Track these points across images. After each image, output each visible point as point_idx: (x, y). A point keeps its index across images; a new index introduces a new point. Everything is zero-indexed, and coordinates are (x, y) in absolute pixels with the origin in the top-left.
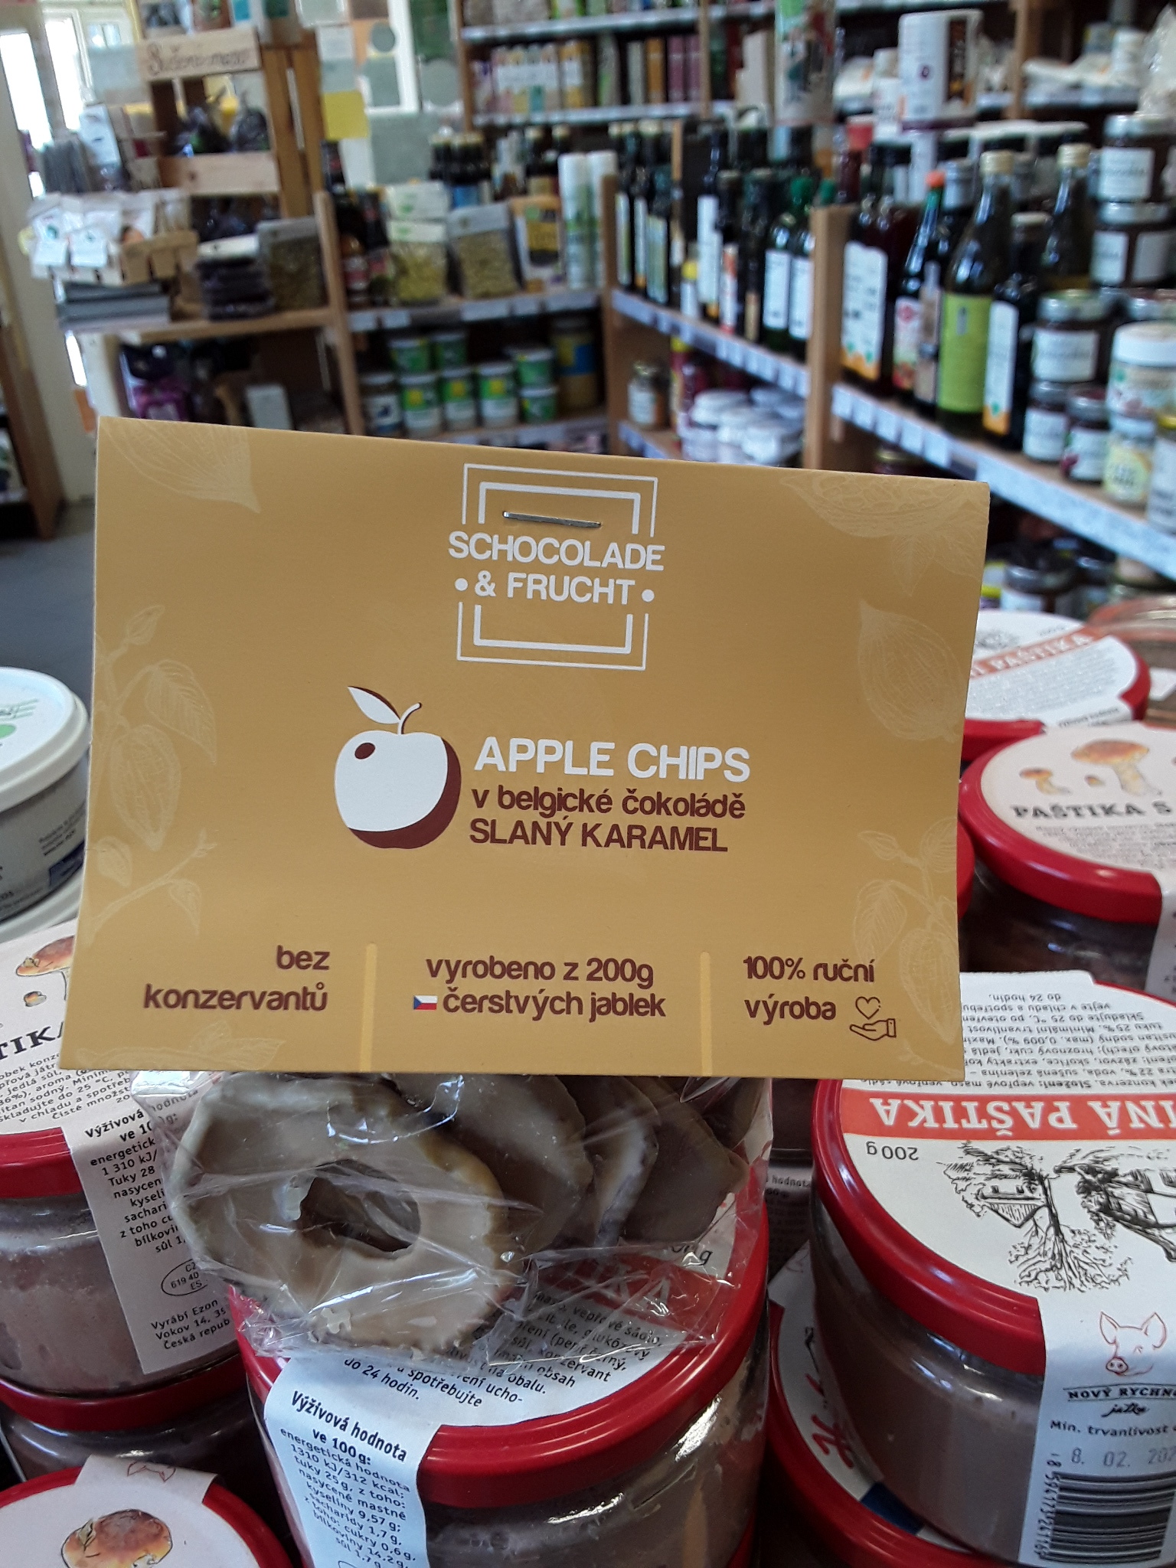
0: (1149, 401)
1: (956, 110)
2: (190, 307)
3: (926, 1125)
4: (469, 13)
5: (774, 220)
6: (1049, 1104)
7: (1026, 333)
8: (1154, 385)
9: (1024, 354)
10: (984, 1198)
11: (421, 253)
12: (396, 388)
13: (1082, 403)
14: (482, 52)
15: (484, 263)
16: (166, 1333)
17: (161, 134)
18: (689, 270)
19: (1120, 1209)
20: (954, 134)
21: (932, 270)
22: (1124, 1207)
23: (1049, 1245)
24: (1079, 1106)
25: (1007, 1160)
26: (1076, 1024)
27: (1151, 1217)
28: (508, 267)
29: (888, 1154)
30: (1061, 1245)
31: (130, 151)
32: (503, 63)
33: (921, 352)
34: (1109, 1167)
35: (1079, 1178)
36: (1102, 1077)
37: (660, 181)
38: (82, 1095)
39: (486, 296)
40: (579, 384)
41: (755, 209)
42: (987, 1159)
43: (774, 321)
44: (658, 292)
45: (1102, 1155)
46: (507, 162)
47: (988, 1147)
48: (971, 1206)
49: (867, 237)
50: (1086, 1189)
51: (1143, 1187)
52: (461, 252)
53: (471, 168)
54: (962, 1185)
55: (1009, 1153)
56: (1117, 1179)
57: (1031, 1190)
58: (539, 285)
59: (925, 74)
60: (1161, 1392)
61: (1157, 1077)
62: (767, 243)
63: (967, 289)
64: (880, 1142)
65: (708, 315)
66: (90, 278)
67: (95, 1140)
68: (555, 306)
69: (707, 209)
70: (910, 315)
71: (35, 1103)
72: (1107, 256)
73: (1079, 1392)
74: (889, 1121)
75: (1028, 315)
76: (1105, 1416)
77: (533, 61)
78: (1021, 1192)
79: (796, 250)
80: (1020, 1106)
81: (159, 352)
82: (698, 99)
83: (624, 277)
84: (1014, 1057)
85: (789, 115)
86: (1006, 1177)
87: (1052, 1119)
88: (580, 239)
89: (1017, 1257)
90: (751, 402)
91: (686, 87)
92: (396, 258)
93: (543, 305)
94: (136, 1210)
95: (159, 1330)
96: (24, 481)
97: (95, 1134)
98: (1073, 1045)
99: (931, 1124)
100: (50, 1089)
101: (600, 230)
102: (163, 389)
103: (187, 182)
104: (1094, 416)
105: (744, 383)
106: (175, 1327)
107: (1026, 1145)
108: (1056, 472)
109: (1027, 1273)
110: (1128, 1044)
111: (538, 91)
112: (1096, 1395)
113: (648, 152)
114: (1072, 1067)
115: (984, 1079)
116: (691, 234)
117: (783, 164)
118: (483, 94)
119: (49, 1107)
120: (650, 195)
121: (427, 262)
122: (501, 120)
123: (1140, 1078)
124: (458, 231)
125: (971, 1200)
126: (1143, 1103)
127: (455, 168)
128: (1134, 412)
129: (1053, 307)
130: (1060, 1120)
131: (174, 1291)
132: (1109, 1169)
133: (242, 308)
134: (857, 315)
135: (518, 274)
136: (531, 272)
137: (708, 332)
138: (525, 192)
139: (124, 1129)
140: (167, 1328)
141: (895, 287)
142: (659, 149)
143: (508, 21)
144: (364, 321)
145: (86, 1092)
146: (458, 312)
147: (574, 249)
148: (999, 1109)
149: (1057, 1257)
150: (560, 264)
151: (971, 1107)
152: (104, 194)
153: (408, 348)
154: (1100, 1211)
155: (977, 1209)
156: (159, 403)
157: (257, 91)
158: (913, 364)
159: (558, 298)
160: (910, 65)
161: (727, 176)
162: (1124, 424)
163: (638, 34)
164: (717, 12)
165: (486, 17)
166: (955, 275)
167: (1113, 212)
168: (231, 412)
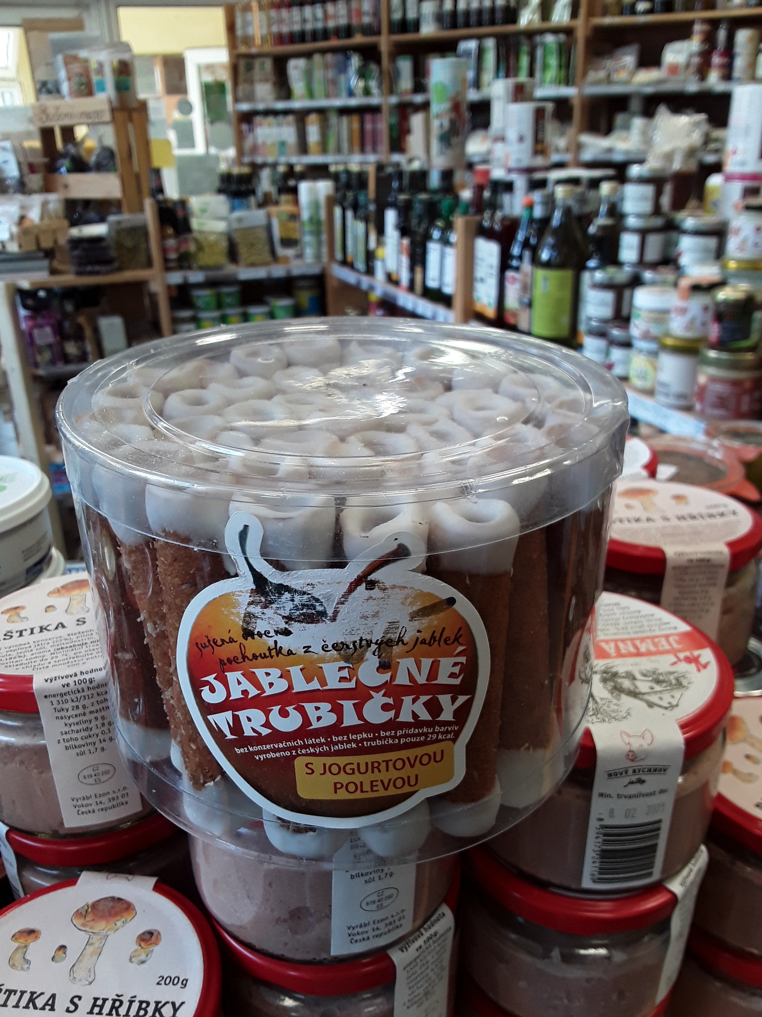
0: (654, 331)
1: (539, 161)
2: (61, 267)
4: (240, 94)
5: (431, 224)
8: (657, 321)
11: (212, 238)
12: (194, 319)
13: (615, 332)
14: (247, 118)
15: (252, 245)
17: (46, 160)
18: (380, 253)
19: (622, 688)
20: (538, 175)
21: (527, 254)
28: (267, 248)
30: (595, 705)
31: (26, 170)
32: (261, 125)
33: (521, 302)
35: (603, 676)
37: (362, 199)
39: (253, 265)
41: (420, 218)
43: (432, 284)
44: (361, 265)
45: (611, 665)
46: (265, 183)
49: (488, 234)
50: (605, 680)
52: (237, 238)
53: (243, 188)
56: (618, 675)
58: (286, 260)
62: (427, 237)
63: (548, 265)
65: (392, 280)
68: (296, 272)
69: (391, 217)
70: (514, 279)
72: (627, 247)
76: (626, 786)
77: (279, 125)
79: (445, 242)
81: (42, 294)
82: (382, 152)
83: (339, 256)
85: (439, 162)
88: (311, 233)
91: (374, 144)
92: (196, 241)
93: (288, 272)
101: (324, 228)
102: (44, 317)
103: (62, 190)
104: (623, 339)
111: (283, 144)
112: (621, 774)
113: (354, 182)
116: (381, 231)
117: (435, 192)
118: (248, 143)
120: (355, 207)
121: (216, 243)
122: (259, 160)
124: (235, 226)
127: (234, 187)
128: (646, 337)
133: (97, 268)
134: (482, 280)
135: (273, 252)
136: (281, 251)
137: (392, 289)
138: (277, 203)
141: (505, 264)
142: (361, 180)
143: (263, 100)
144: (176, 278)
146: (235, 274)
147: (308, 239)
150: (299, 247)
152: (8, 195)
153: (203, 296)
156: (41, 326)
157: (109, 136)
158: (516, 309)
159: (298, 268)
160: (512, 134)
161: (402, 197)
162: (640, 344)
163: (344, 111)
164: (394, 100)
165: (250, 98)
166: (540, 257)
167: (632, 222)
168: (88, 332)
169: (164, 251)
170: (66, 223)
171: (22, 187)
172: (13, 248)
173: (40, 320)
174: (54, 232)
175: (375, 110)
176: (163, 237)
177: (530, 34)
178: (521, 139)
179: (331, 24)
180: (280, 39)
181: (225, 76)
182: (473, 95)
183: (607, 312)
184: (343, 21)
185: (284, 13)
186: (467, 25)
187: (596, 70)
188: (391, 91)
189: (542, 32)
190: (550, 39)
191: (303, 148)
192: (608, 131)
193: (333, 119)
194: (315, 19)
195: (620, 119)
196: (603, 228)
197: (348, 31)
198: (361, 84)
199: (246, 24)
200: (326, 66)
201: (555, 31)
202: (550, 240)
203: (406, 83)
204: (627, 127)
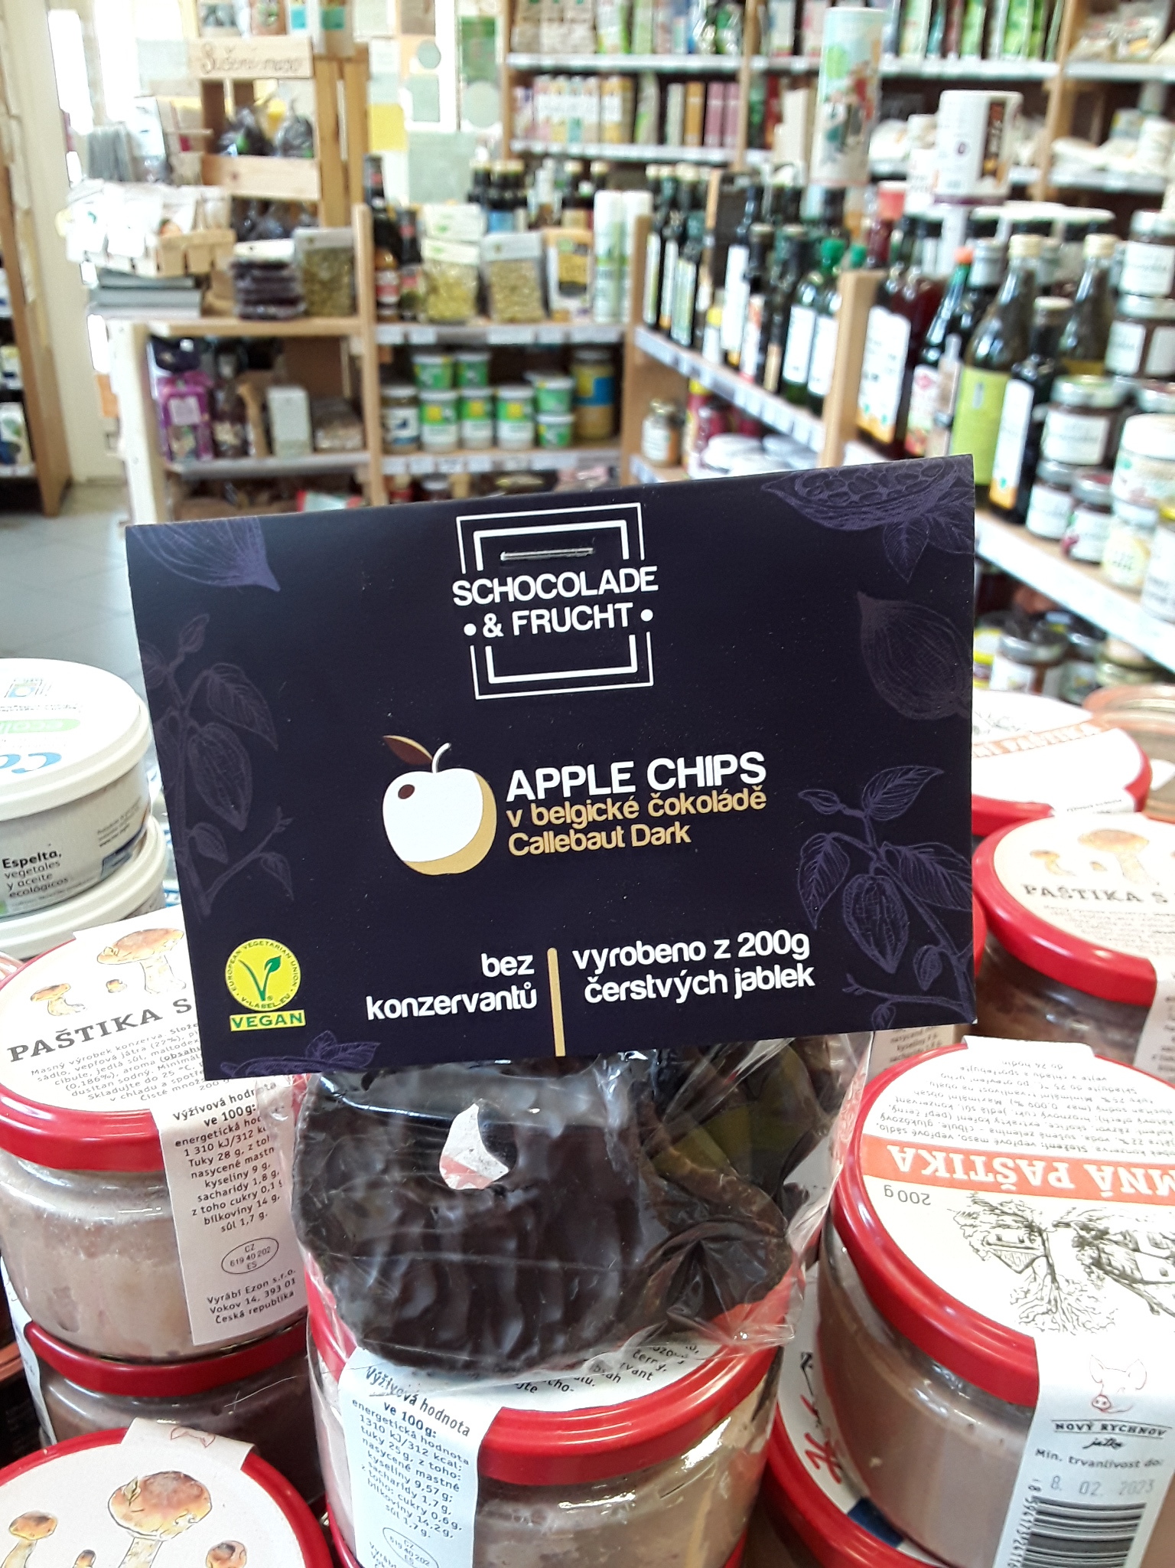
0: (1152, 492)
1: (988, 188)
2: (219, 305)
3: (937, 1174)
4: (516, 39)
5: (802, 274)
6: (1050, 1165)
7: (1039, 413)
8: (1159, 476)
9: (1035, 433)
10: (989, 1244)
11: (453, 273)
12: (415, 402)
13: (1088, 486)
14: (525, 78)
15: (514, 289)
16: (219, 1308)
17: (208, 132)
18: (714, 317)
19: (1110, 1264)
20: (983, 213)
21: (954, 342)
22: (1113, 1263)
23: (1046, 1291)
24: (1077, 1168)
25: (1011, 1212)
26: (1075, 1093)
27: (1135, 1272)
28: (537, 294)
29: (903, 1197)
30: (1055, 1293)
31: (176, 145)
32: (545, 91)
33: (935, 421)
34: (1101, 1225)
35: (1074, 1234)
36: (1098, 1144)
37: (693, 227)
38: (168, 1080)
39: (512, 321)
40: (596, 416)
41: (785, 266)
42: (993, 1209)
43: (793, 375)
44: (682, 334)
45: (1096, 1215)
46: (543, 191)
47: (994, 1199)
48: (978, 1251)
49: (894, 304)
50: (1081, 1243)
51: (1131, 1246)
52: (492, 277)
53: (508, 195)
54: (969, 1231)
55: (1012, 1205)
56: (1107, 1237)
57: (1031, 1241)
58: (566, 316)
59: (961, 150)
60: (1138, 1430)
61: (1147, 1147)
62: (793, 298)
63: (986, 364)
64: (896, 1186)
65: (729, 362)
66: (126, 267)
67: (182, 1124)
68: (578, 337)
69: (738, 259)
70: (928, 383)
71: (123, 1085)
72: (1122, 346)
73: (1065, 1424)
74: (905, 1168)
75: (1043, 395)
76: (1085, 1448)
77: (574, 93)
78: (1022, 1241)
79: (821, 308)
80: (1023, 1164)
81: (186, 345)
82: (733, 147)
83: (649, 316)
84: (1019, 1119)
85: (824, 174)
86: (1009, 1227)
87: (1052, 1178)
88: (609, 275)
89: (1017, 1299)
90: (763, 450)
91: (722, 132)
92: (427, 276)
93: (567, 335)
94: (208, 1191)
95: (213, 1305)
96: (33, 456)
97: (182, 1117)
98: (1072, 1112)
99: (943, 1173)
100: (137, 1072)
101: (629, 268)
102: (186, 382)
103: (227, 180)
104: (1098, 500)
105: (758, 431)
106: (228, 1303)
107: (1029, 1200)
108: (1057, 549)
109: (1025, 1315)
110: (1123, 1116)
111: (577, 123)
112: (1080, 1428)
113: (684, 198)
114: (1071, 1132)
115: (992, 1137)
116: (719, 280)
117: (813, 223)
118: (523, 119)
119: (137, 1089)
120: (682, 239)
121: (458, 282)
122: (538, 147)
123: (1130, 1147)
124: (491, 256)
125: (978, 1245)
126: (1134, 1170)
127: (493, 193)
128: (1137, 501)
129: (1067, 390)
130: (1059, 1180)
131: (232, 1269)
132: (1101, 1227)
133: (272, 310)
134: (875, 378)
135: (546, 303)
136: (558, 301)
137: (727, 378)
138: (559, 223)
139: (208, 1115)
140: (220, 1304)
141: (915, 354)
142: (695, 195)
143: (554, 51)
144: (392, 334)
145: (169, 1078)
146: (484, 335)
147: (602, 284)
148: (1005, 1166)
149: (1053, 1302)
150: (588, 297)
151: (979, 1161)
152: (146, 185)
153: (430, 366)
154: (1093, 1264)
155: (982, 1253)
156: (182, 396)
157: (306, 99)
158: (927, 433)
159: (582, 330)
160: (947, 139)
161: (759, 229)
162: (1127, 510)
163: (679, 77)
164: (760, 63)
165: (532, 46)
166: (974, 350)
167: (1133, 304)
168: (252, 411)
169: (378, 290)
170: (231, 235)
171: (169, 173)
172: (147, 270)
173: (181, 387)
174: (212, 248)
175: (728, 78)
176: (378, 268)
183: (1094, 453)
187: (1093, 37)
188: (757, 50)
192: (1103, 138)
195: (1123, 119)
198: (710, 34)
200: (656, 3)
202: (993, 324)
203: (781, 37)
204: (1134, 134)
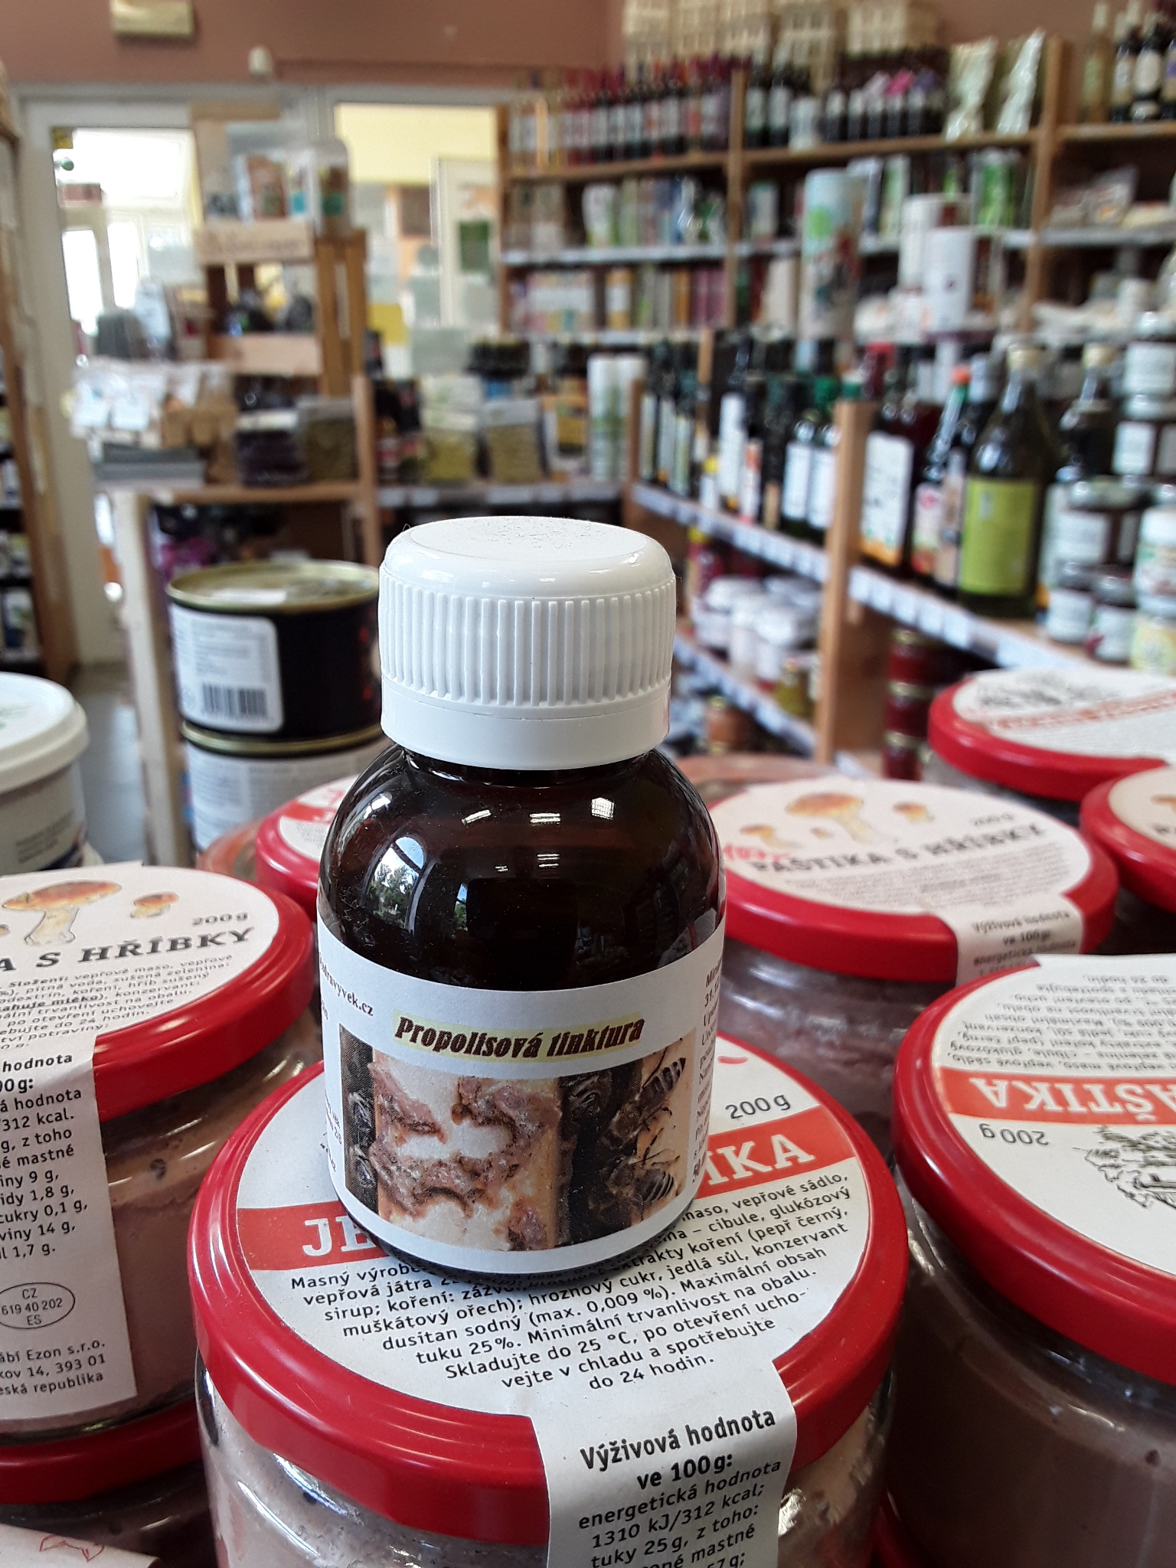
1: (978, 320)
2: (222, 473)
4: (512, 237)
5: (797, 416)
10: (1145, 1186)
11: (453, 440)
13: (1108, 585)
14: (521, 274)
15: (513, 452)
17: (212, 316)
18: (711, 465)
21: (957, 459)
25: (1159, 1145)
28: (535, 456)
29: (1009, 1138)
31: (181, 328)
32: (539, 285)
33: (941, 535)
37: (687, 383)
39: (512, 481)
41: (779, 410)
42: (1134, 1145)
43: (794, 509)
44: (679, 484)
46: (541, 361)
47: (1133, 1132)
48: (1130, 1195)
49: (892, 428)
52: (490, 438)
53: (505, 366)
54: (1112, 1172)
58: (563, 476)
62: (790, 437)
63: (992, 475)
64: (995, 1125)
65: (728, 507)
66: (129, 439)
68: (578, 494)
69: (732, 409)
70: (932, 500)
72: (1129, 448)
74: (1000, 1103)
77: (567, 286)
79: (818, 443)
80: (1155, 1089)
81: (189, 513)
83: (646, 471)
85: (812, 327)
86: (1163, 1164)
88: (606, 436)
90: (764, 590)
91: (710, 310)
92: (428, 443)
93: (567, 493)
96: (40, 640)
99: (1053, 1107)
101: (626, 430)
102: (190, 547)
103: (232, 359)
104: (1120, 596)
105: (761, 570)
108: (1080, 652)
111: (572, 312)
113: (677, 358)
116: (714, 431)
118: (519, 312)
120: (677, 395)
121: (458, 448)
122: (533, 337)
124: (490, 422)
127: (492, 364)
128: (1163, 590)
133: (276, 477)
134: (877, 503)
135: (544, 464)
136: (559, 463)
137: (727, 522)
138: (554, 391)
141: (917, 477)
142: (687, 355)
143: (545, 248)
144: (393, 497)
146: (484, 495)
147: (600, 446)
150: (584, 457)
156: (184, 562)
157: (307, 281)
158: (935, 550)
159: (581, 488)
160: (935, 279)
161: (752, 378)
162: (1152, 603)
163: (668, 266)
164: (744, 249)
165: (526, 243)
166: (979, 461)
167: (1139, 406)
169: (378, 455)
170: (231, 408)
171: (172, 352)
172: (151, 441)
173: (184, 552)
174: (214, 420)
175: (713, 265)
176: (378, 434)
177: (963, 152)
178: (951, 285)
179: (655, 135)
180: (577, 156)
181: (488, 211)
182: (869, 244)
183: (1093, 551)
184: (672, 130)
185: (585, 118)
186: (864, 135)
187: (1066, 204)
188: (741, 237)
189: (980, 148)
190: (994, 160)
191: (601, 319)
192: (1080, 298)
193: (649, 277)
194: (630, 126)
195: (1101, 282)
196: (1090, 417)
197: (679, 145)
198: (695, 225)
199: (526, 133)
200: (643, 198)
201: (1004, 146)
202: (997, 433)
203: (764, 222)
204: (1112, 294)
